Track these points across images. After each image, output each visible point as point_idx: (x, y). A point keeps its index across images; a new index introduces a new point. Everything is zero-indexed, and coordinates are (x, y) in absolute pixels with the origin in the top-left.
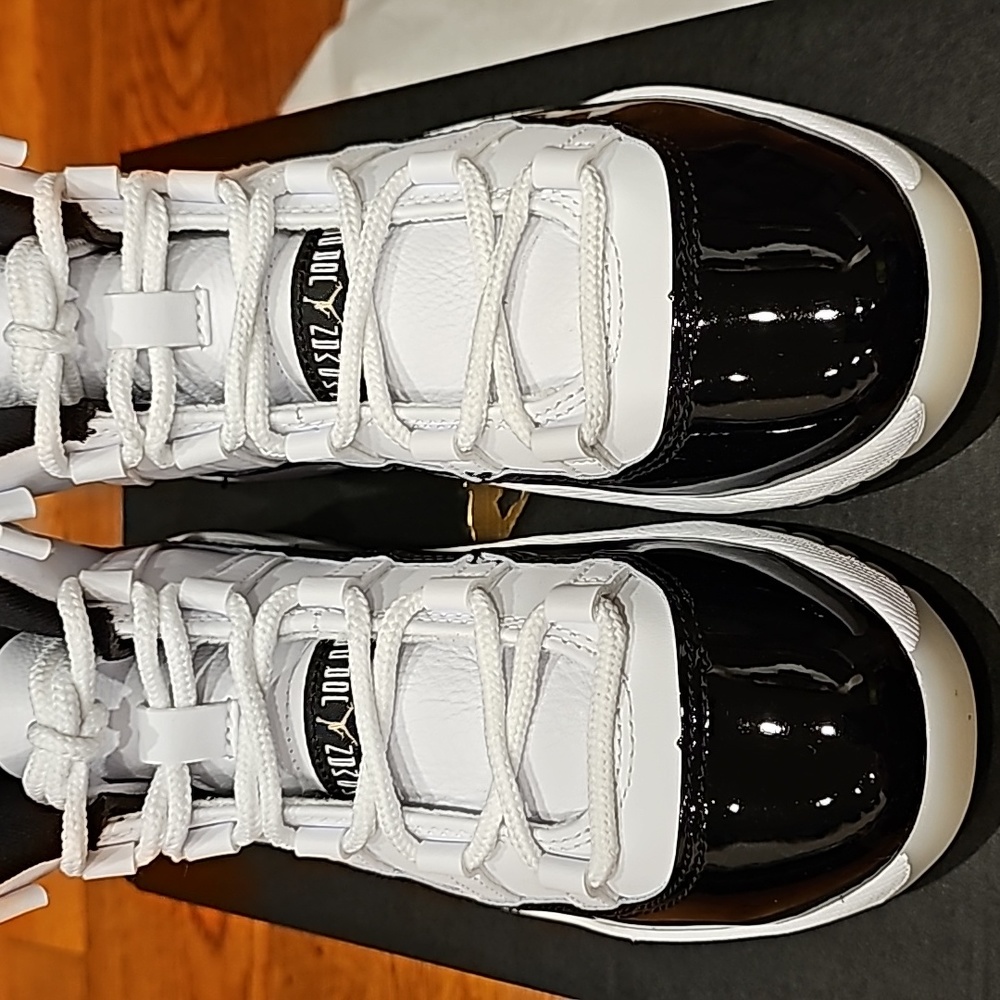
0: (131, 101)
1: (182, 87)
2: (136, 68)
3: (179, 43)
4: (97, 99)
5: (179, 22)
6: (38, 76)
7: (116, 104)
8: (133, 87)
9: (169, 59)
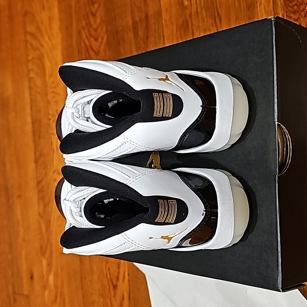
0: (83, 32)
1: (95, 26)
2: (84, 23)
3: (94, 15)
4: (74, 32)
5: (94, 10)
6: (60, 28)
7: (79, 33)
8: (83, 28)
9: (91, 19)
